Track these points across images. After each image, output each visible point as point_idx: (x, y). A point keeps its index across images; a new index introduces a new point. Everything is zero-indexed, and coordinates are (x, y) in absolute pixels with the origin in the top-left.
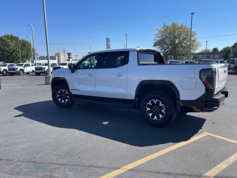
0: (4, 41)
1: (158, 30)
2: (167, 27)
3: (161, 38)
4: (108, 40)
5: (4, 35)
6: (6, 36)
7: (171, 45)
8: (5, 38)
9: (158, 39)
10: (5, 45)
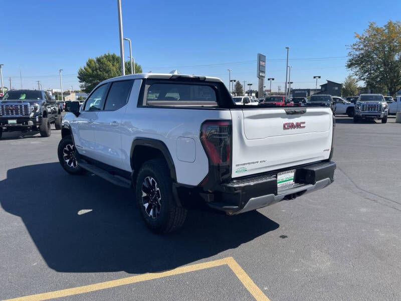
0: (102, 63)
1: (357, 36)
2: (377, 30)
3: (362, 52)
4: (261, 58)
5: (103, 55)
6: (106, 57)
7: (385, 64)
8: (105, 59)
9: (358, 53)
10: (104, 70)
